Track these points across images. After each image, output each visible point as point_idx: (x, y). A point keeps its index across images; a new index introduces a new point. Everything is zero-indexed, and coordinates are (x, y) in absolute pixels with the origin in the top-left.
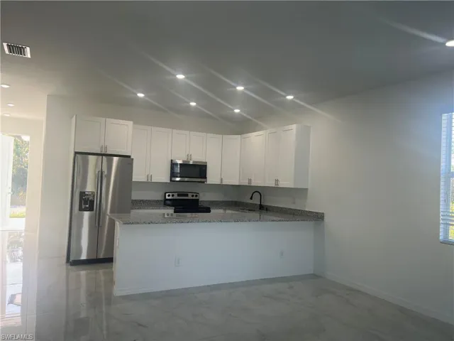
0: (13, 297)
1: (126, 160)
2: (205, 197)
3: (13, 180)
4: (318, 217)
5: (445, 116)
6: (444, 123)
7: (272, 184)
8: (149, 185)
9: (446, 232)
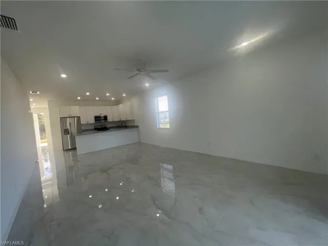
0: (47, 168)
1: (79, 118)
2: (108, 126)
3: (40, 129)
4: (137, 127)
5: (156, 99)
6: (156, 101)
7: (125, 119)
8: (88, 124)
9: (159, 126)
